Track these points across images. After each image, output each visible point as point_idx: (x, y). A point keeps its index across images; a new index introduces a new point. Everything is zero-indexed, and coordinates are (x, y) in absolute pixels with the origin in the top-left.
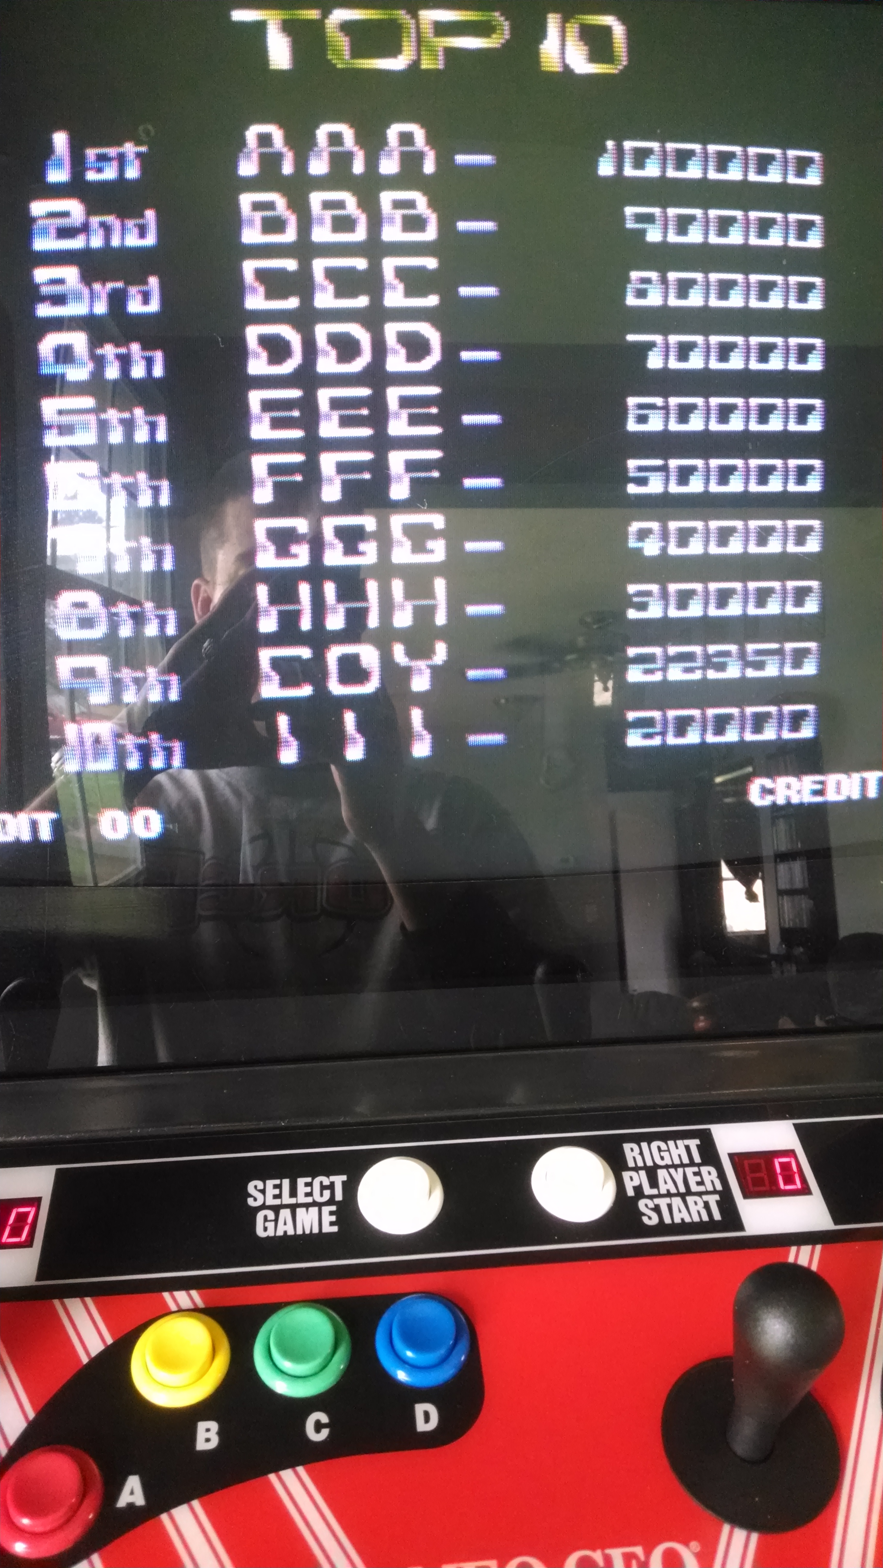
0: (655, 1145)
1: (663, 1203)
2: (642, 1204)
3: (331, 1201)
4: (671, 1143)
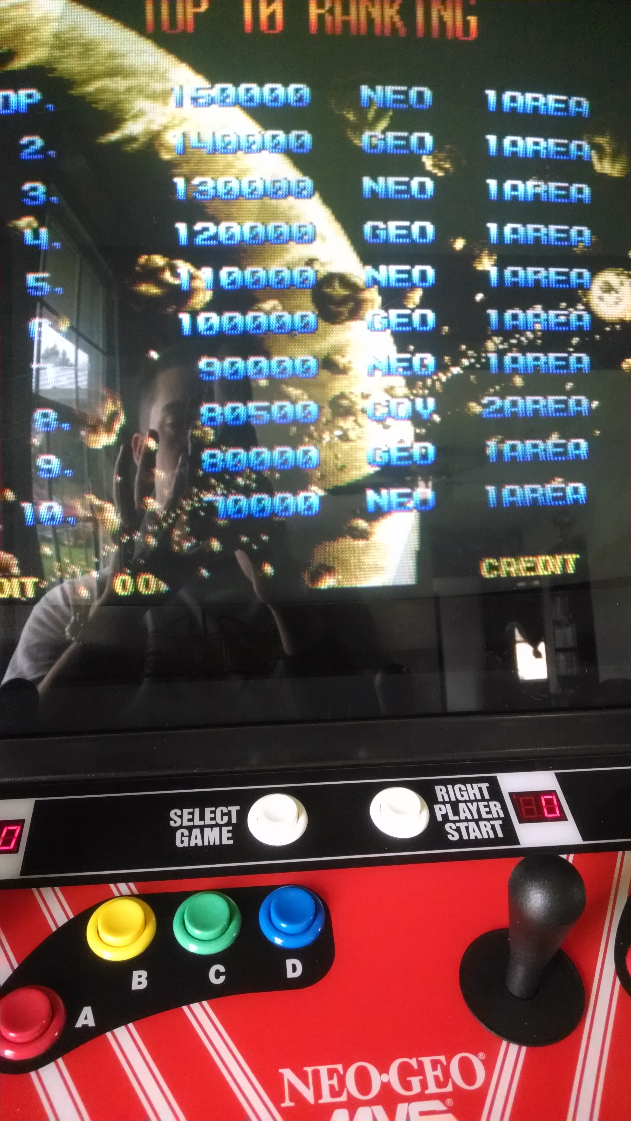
0: (457, 787)
1: (462, 826)
2: (447, 826)
3: (229, 823)
4: (469, 786)
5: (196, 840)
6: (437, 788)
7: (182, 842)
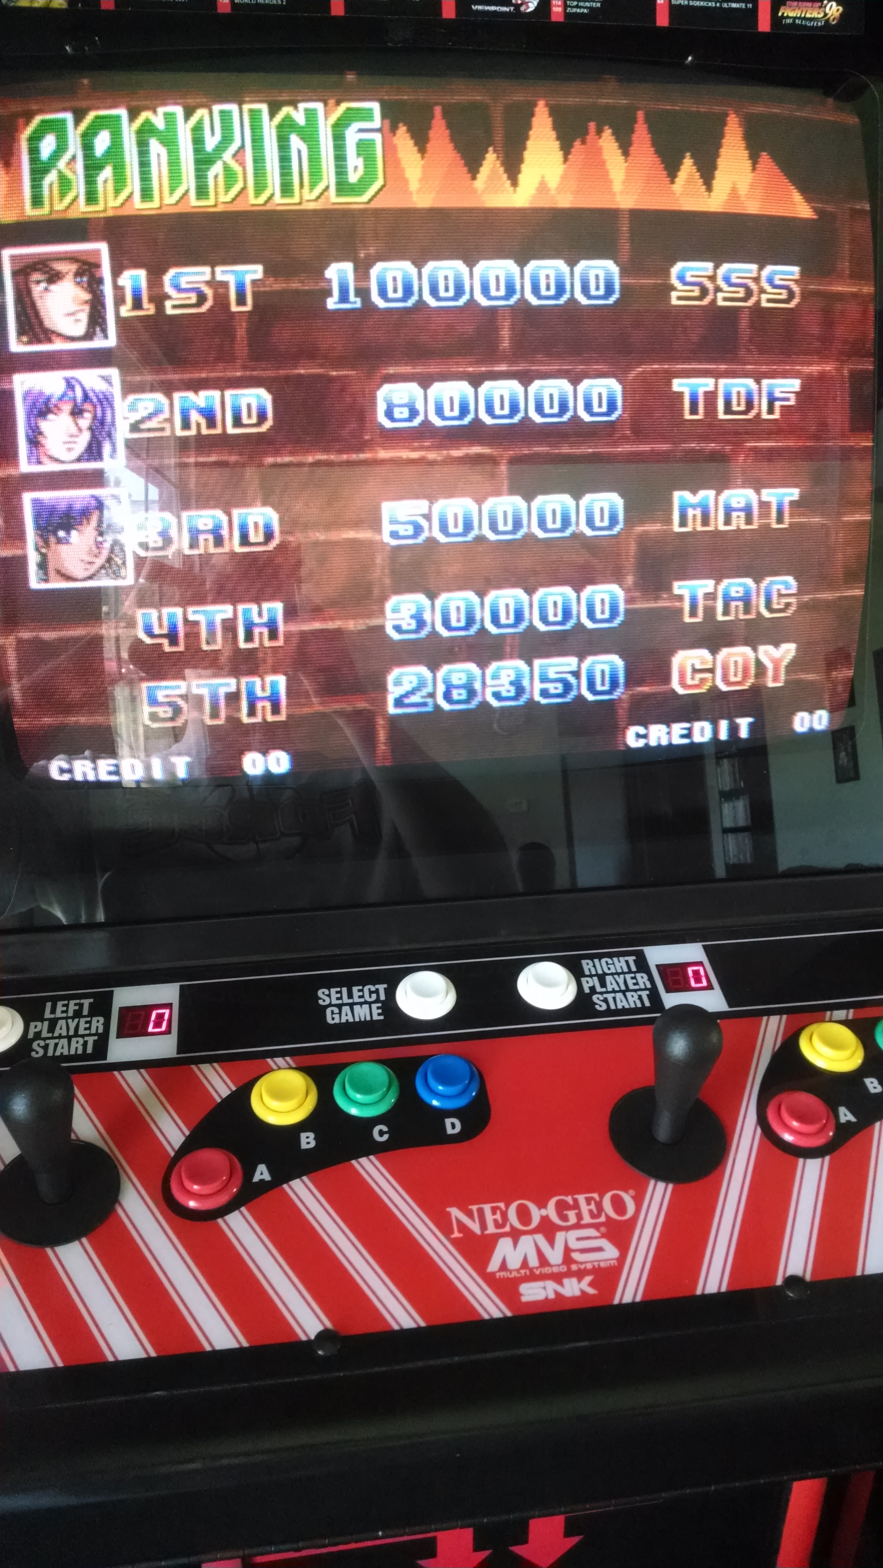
0: (603, 961)
1: (610, 997)
2: (595, 998)
3: (377, 1001)
4: (615, 959)
5: (346, 1016)
6: (584, 962)
7: (333, 1019)
